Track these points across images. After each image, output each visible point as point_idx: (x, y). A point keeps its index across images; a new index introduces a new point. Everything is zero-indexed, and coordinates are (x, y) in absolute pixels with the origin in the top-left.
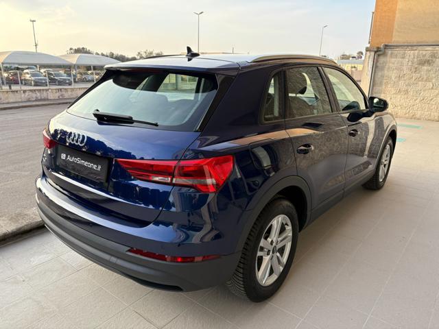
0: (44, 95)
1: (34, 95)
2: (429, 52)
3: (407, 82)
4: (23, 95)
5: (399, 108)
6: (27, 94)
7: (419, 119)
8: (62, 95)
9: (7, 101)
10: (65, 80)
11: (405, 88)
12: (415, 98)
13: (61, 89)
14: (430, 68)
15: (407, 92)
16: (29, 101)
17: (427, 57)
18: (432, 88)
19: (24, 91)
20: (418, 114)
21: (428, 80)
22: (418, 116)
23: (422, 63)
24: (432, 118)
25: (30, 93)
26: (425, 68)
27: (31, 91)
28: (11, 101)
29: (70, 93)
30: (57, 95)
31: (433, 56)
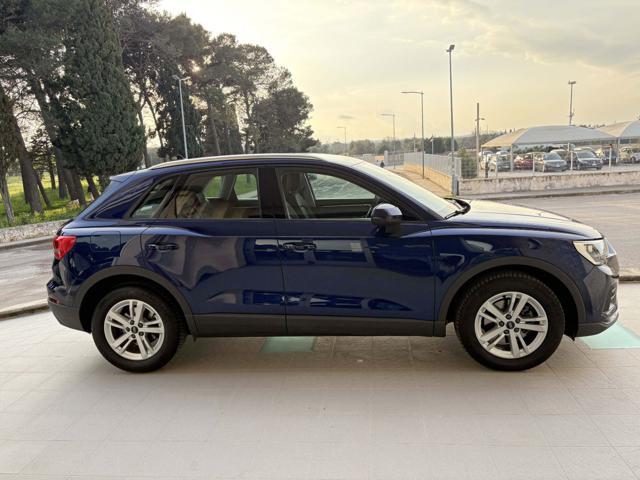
0: (526, 185)
1: (512, 185)
4: (498, 185)
6: (503, 183)
8: (550, 185)
9: (477, 192)
10: (591, 162)
13: (550, 177)
16: (504, 192)
19: (500, 180)
25: (509, 182)
27: (509, 179)
28: (484, 192)
29: (563, 182)
30: (542, 185)
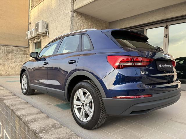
2: (11, 48)
3: (4, 60)
5: (2, 71)
7: (11, 75)
11: (3, 63)
12: (8, 67)
14: (12, 55)
15: (4, 64)
17: (10, 51)
18: (14, 63)
20: (11, 73)
21: (12, 59)
22: (11, 74)
23: (9, 52)
24: (16, 74)
26: (10, 54)
31: (13, 50)
